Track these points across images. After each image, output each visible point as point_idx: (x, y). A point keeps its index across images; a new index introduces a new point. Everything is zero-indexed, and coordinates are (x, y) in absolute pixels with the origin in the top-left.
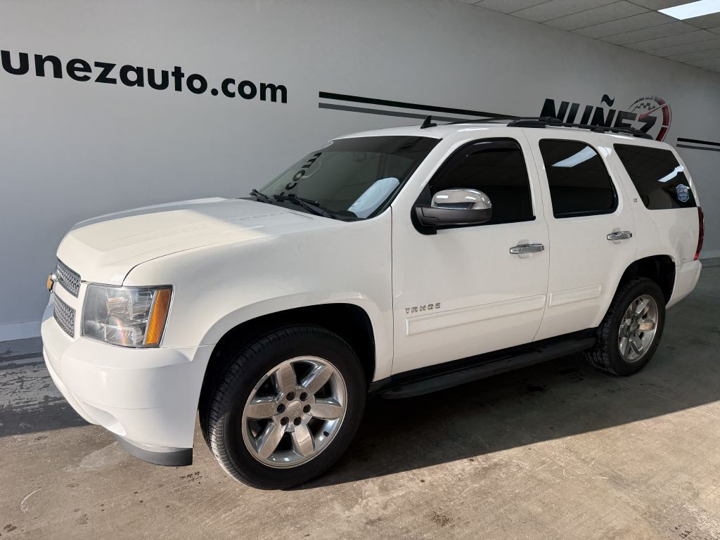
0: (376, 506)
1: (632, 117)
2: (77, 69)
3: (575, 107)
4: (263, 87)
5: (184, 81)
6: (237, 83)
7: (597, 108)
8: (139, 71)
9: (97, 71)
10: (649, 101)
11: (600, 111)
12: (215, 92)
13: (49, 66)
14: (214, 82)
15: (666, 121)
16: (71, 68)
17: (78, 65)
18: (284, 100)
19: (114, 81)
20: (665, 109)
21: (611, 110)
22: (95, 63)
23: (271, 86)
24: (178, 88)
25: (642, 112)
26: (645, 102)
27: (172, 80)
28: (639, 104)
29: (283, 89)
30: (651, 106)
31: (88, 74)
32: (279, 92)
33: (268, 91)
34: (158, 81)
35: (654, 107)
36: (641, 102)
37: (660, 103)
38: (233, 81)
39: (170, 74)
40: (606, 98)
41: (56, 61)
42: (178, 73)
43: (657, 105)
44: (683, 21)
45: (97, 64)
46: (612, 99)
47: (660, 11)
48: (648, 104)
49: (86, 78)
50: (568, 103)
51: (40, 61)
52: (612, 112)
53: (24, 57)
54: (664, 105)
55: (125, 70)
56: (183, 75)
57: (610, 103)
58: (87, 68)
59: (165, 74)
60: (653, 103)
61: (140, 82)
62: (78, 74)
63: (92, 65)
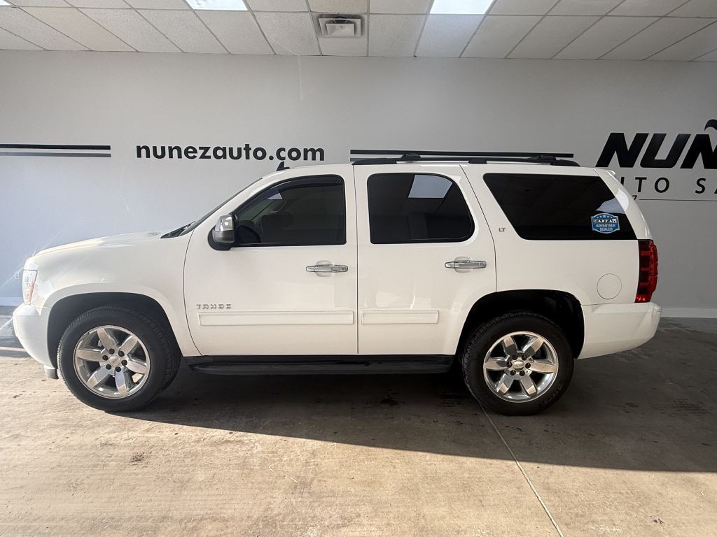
2: (189, 152)
3: (658, 139)
4: (306, 151)
5: (251, 153)
6: (287, 151)
8: (224, 149)
9: (200, 152)
12: (271, 158)
13: (175, 152)
14: (271, 151)
16: (187, 152)
17: (190, 150)
18: (322, 158)
19: (209, 157)
23: (312, 150)
24: (248, 157)
27: (243, 152)
29: (321, 151)
31: (195, 155)
32: (318, 154)
33: (310, 154)
34: (235, 154)
38: (284, 149)
39: (242, 149)
40: (713, 124)
41: (178, 149)
42: (247, 148)
45: (201, 148)
49: (194, 157)
51: (171, 149)
53: (163, 148)
55: (216, 149)
56: (250, 149)
58: (195, 151)
59: (239, 150)
61: (224, 156)
62: (190, 155)
63: (198, 149)
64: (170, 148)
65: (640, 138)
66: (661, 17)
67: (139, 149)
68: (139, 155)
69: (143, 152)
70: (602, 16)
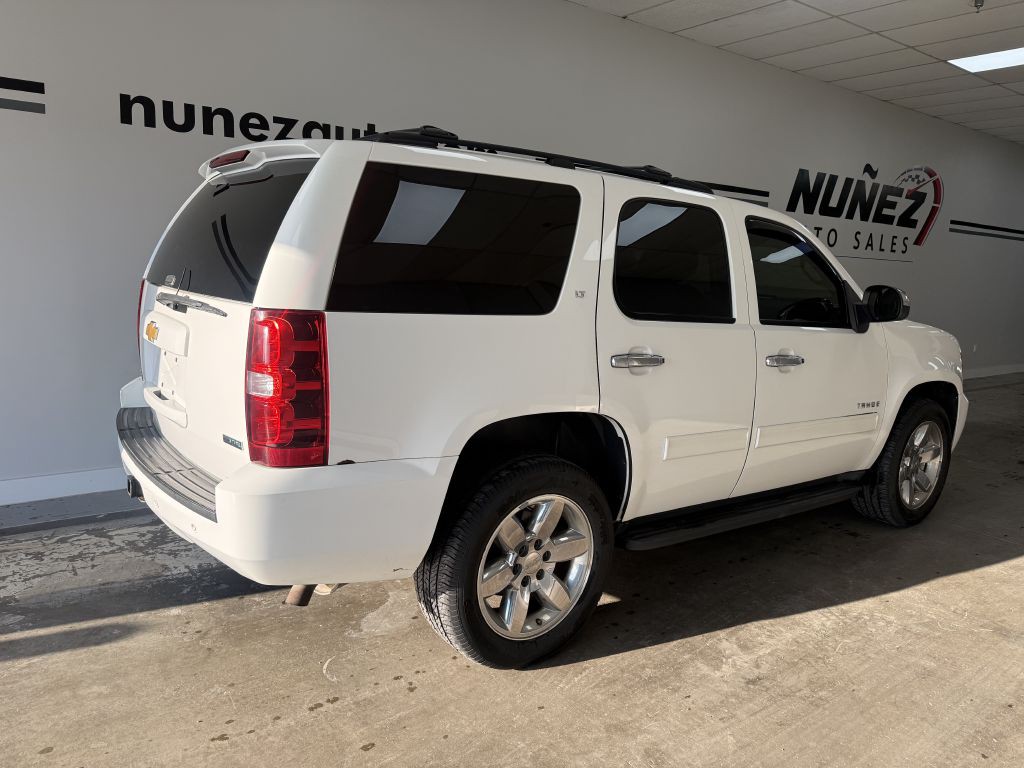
0: (746, 665)
1: (898, 192)
3: (833, 179)
7: (858, 181)
10: (919, 173)
11: (861, 184)
13: (218, 122)
15: (937, 199)
17: (254, 121)
20: (937, 184)
21: (874, 184)
22: (274, 118)
25: (910, 186)
26: (914, 174)
28: (906, 176)
30: (921, 179)
35: (924, 180)
36: (910, 174)
37: (931, 174)
40: (868, 169)
41: (227, 115)
43: (928, 178)
44: (976, 74)
45: (277, 120)
46: (875, 170)
47: (951, 62)
48: (917, 177)
50: (825, 174)
52: (875, 187)
53: (189, 109)
54: (935, 178)
57: (873, 174)
58: (264, 125)
60: (924, 176)
62: (254, 132)
63: (270, 121)
64: (207, 111)
65: (820, 177)
66: (909, 47)
67: (126, 103)
68: (126, 118)
69: (138, 111)
70: (872, 33)
